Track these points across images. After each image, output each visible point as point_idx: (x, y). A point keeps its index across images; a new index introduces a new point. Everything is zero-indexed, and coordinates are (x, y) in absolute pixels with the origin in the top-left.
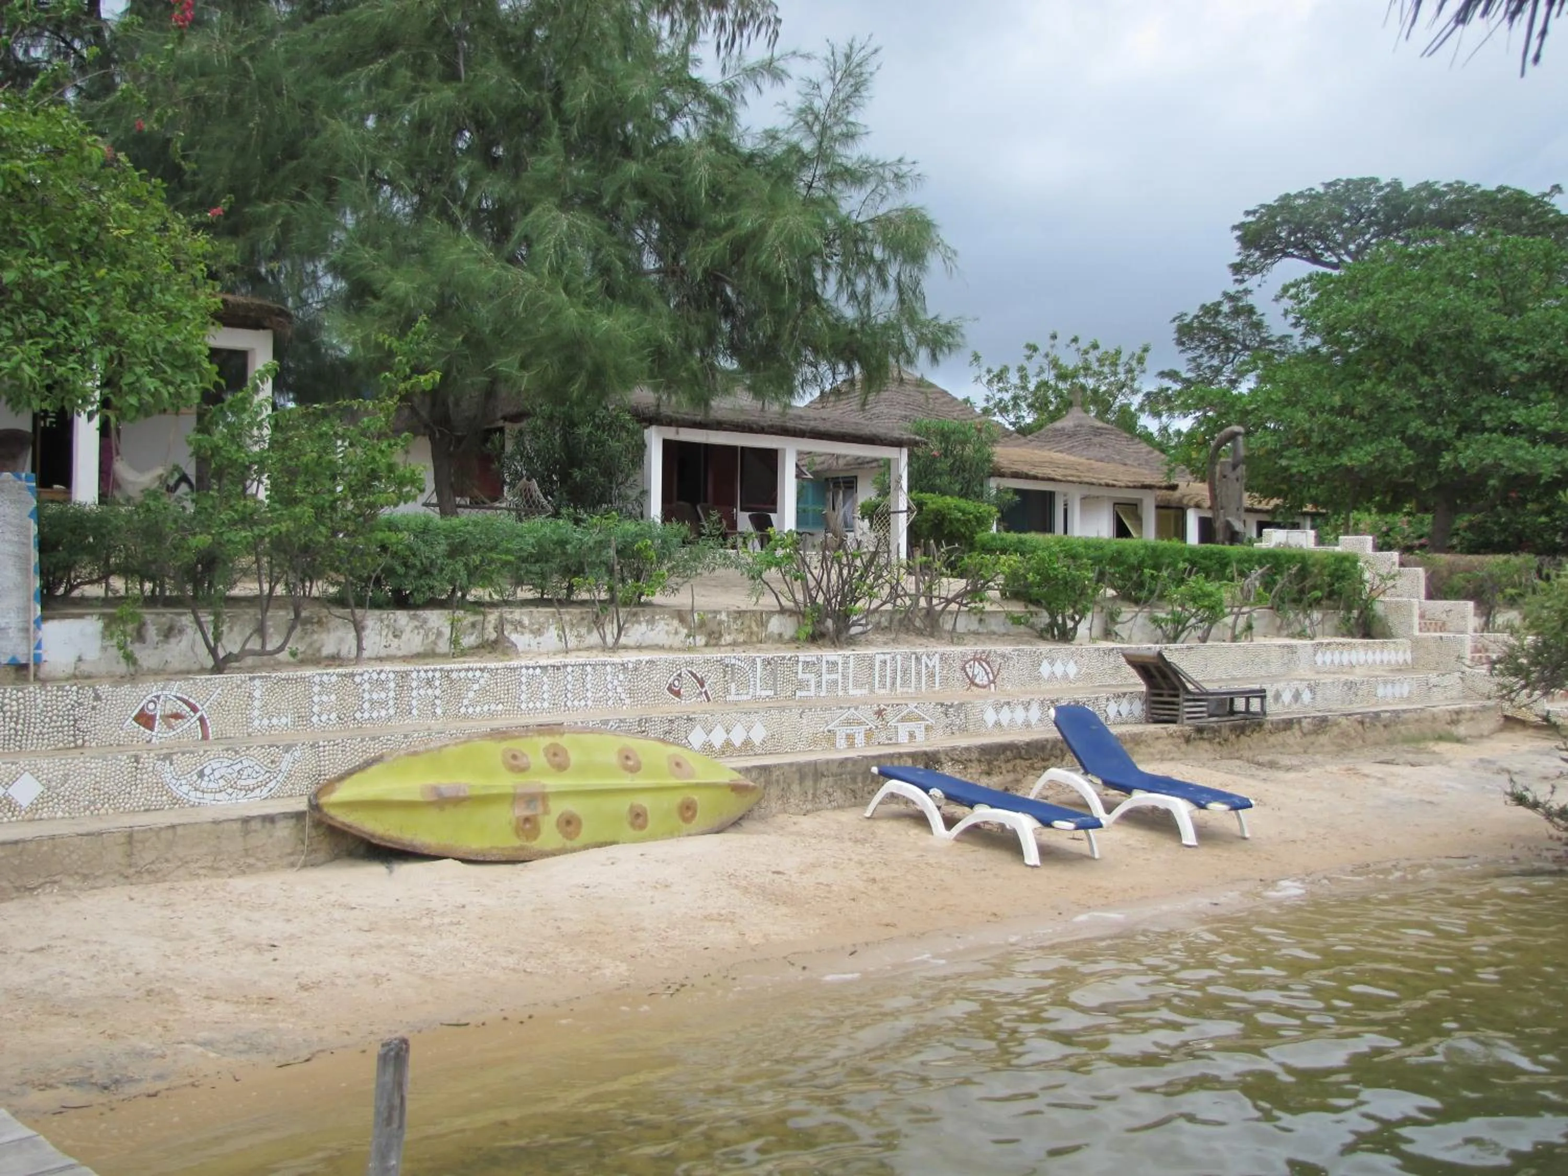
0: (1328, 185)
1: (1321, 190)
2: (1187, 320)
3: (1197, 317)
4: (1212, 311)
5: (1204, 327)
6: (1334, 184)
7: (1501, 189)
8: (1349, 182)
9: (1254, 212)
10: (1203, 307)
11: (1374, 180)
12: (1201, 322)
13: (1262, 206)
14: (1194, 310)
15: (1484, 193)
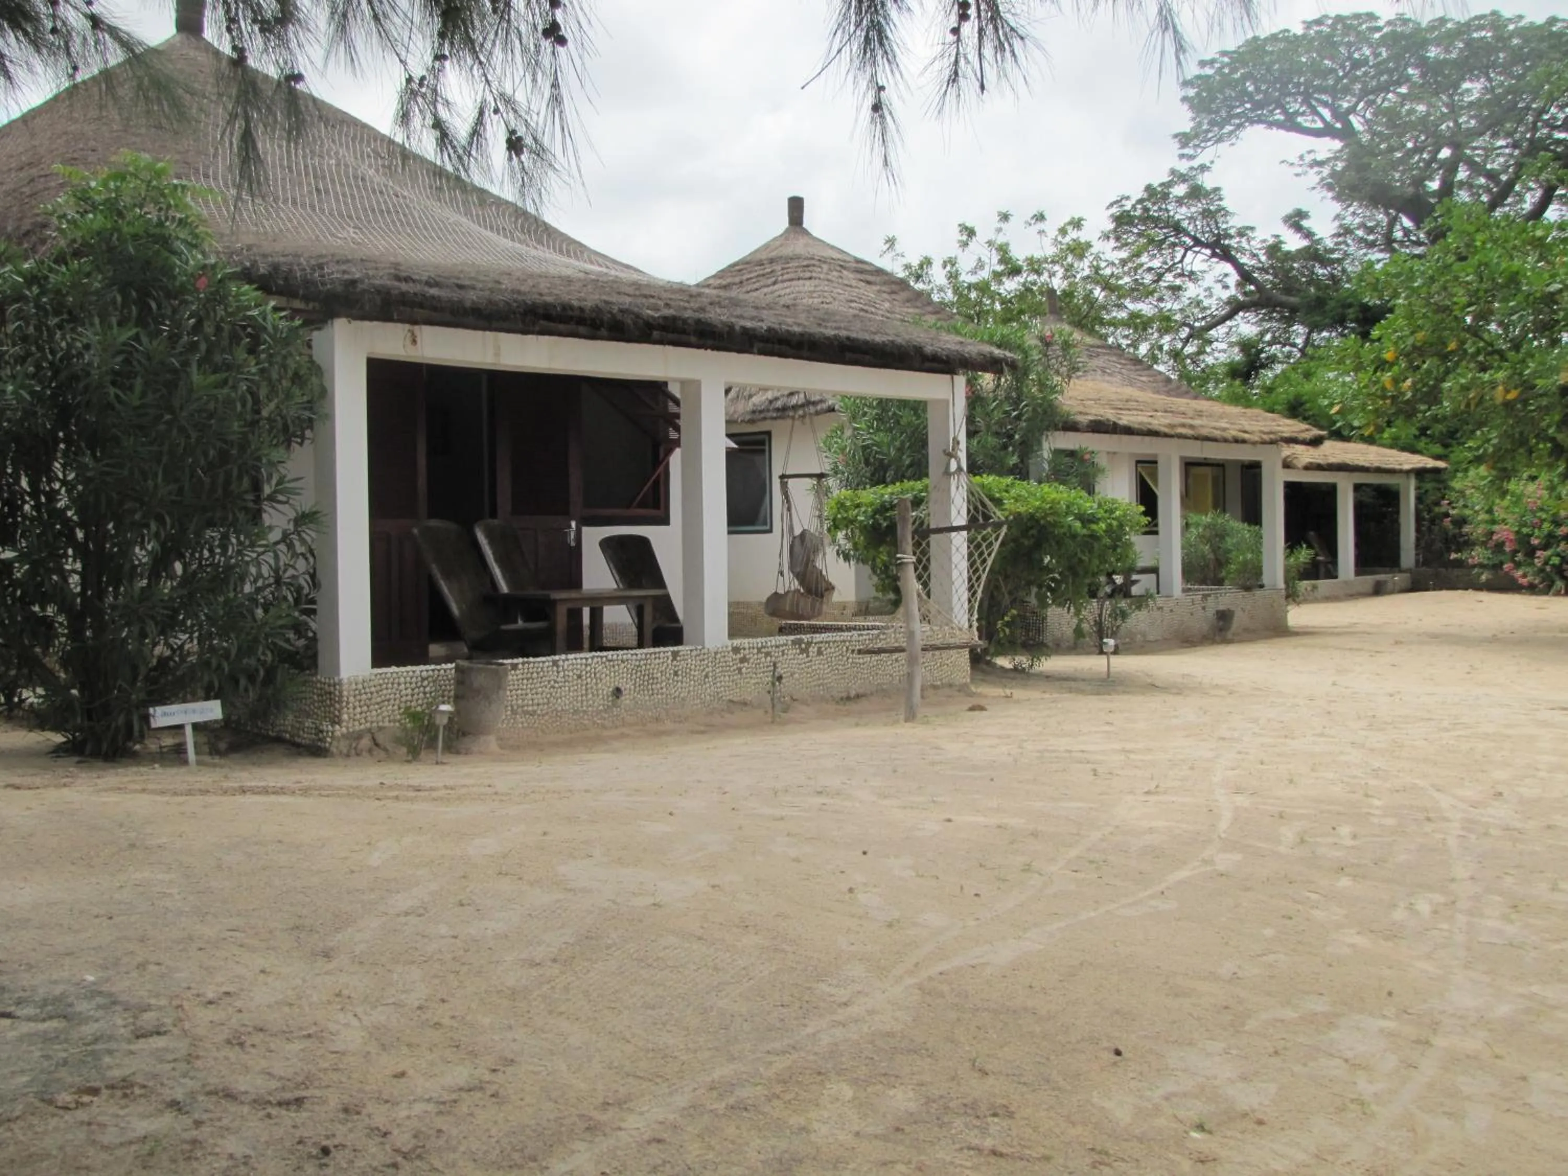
0: (1308, 25)
1: (1298, 30)
2: (1128, 206)
3: (1140, 201)
4: (1156, 194)
5: (1146, 218)
6: (1318, 22)
7: (1553, 21)
8: (1339, 19)
9: (1212, 62)
10: (1149, 188)
11: (1371, 17)
12: (1146, 210)
13: (1224, 53)
14: (1137, 193)
15: (1532, 27)
